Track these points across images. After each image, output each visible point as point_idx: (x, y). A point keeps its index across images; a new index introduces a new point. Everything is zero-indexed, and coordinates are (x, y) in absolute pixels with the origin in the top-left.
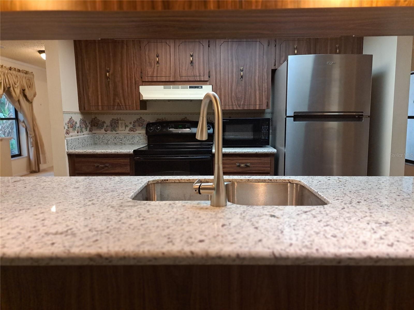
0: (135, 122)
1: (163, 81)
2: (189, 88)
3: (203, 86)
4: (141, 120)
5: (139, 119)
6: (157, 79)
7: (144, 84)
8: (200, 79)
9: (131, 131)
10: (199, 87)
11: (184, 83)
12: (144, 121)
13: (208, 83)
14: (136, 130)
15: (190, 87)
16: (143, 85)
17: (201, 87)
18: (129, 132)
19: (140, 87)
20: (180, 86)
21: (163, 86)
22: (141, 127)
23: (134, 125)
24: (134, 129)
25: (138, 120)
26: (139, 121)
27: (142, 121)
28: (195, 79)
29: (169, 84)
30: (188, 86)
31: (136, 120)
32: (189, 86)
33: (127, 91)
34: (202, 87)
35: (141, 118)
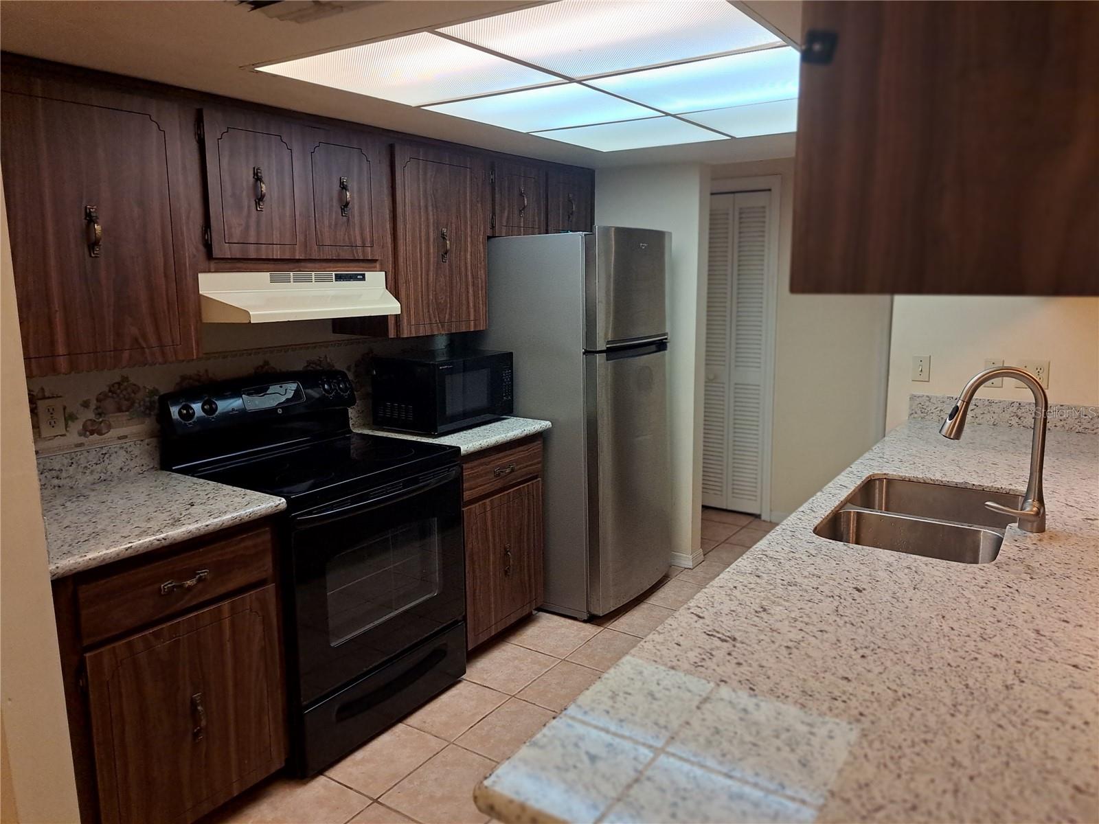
0: (101, 396)
1: (275, 257)
2: (336, 281)
3: (367, 274)
4: (126, 389)
5: (116, 386)
6: (258, 250)
7: (213, 265)
8: (364, 257)
9: (88, 433)
10: (359, 277)
11: (325, 265)
12: (136, 389)
13: (378, 265)
14: (109, 427)
15: (339, 278)
16: (209, 272)
17: (361, 277)
18: (83, 440)
19: (201, 276)
20: (313, 273)
21: (268, 274)
22: (127, 413)
23: (100, 410)
24: (101, 423)
25: (112, 389)
26: (119, 391)
27: (129, 390)
28: (353, 254)
29: (286, 266)
30: (334, 273)
31: (107, 389)
32: (336, 275)
33: (164, 292)
34: (363, 278)
35: (125, 379)
